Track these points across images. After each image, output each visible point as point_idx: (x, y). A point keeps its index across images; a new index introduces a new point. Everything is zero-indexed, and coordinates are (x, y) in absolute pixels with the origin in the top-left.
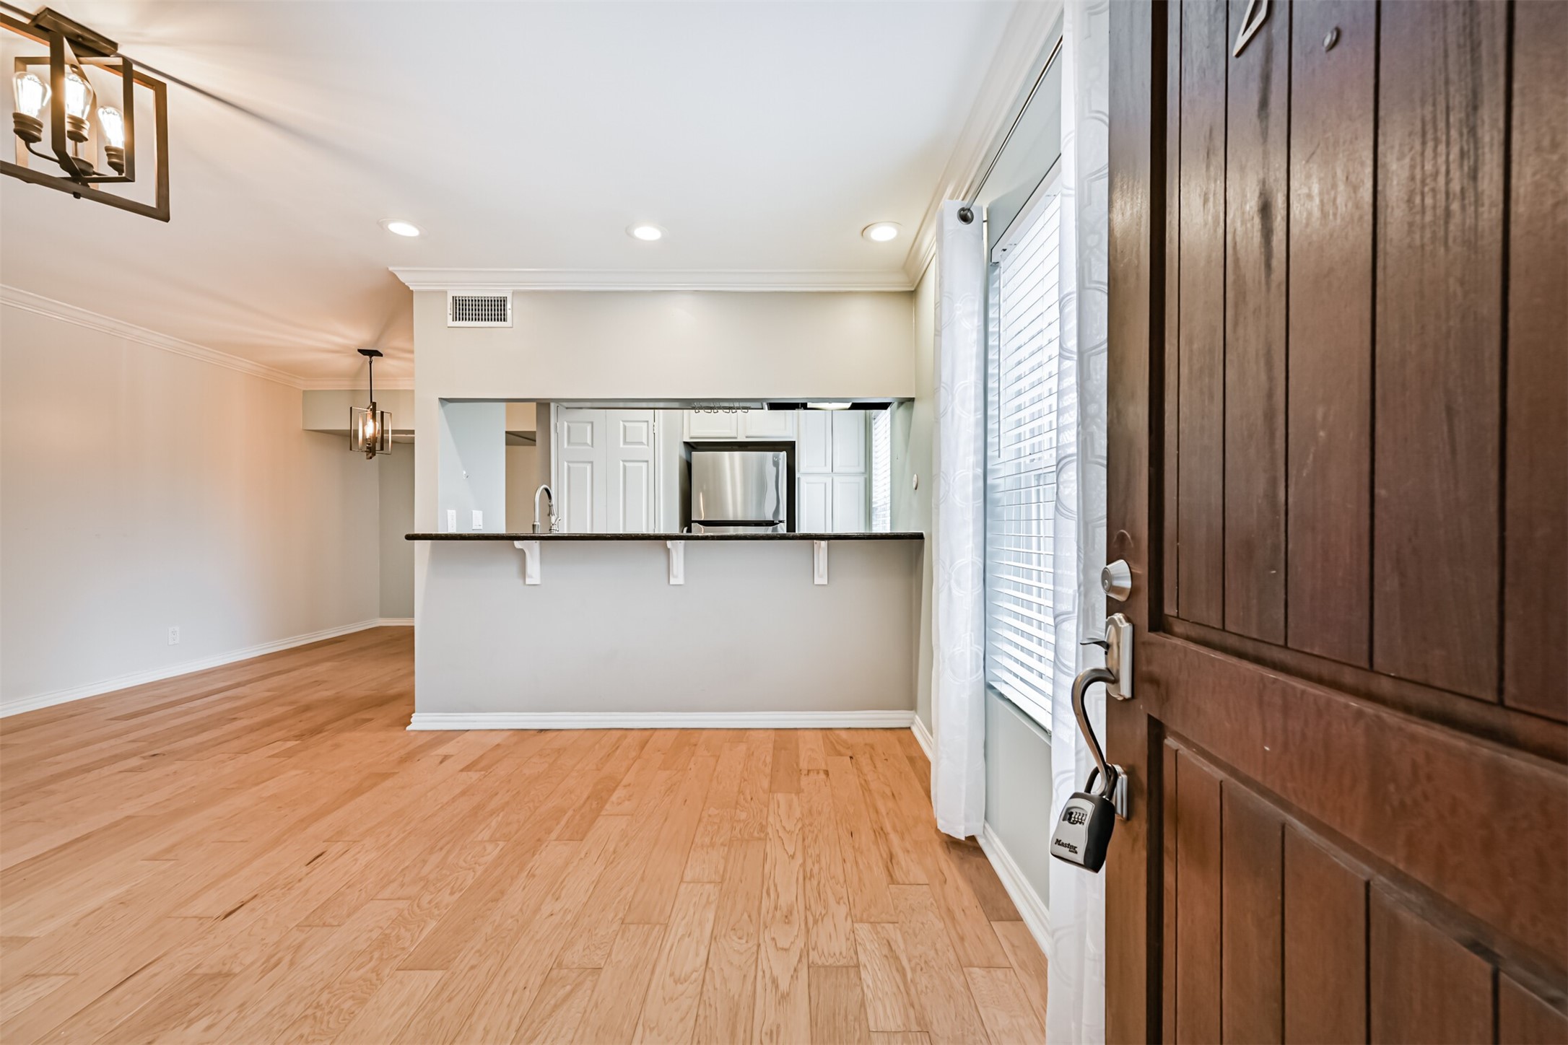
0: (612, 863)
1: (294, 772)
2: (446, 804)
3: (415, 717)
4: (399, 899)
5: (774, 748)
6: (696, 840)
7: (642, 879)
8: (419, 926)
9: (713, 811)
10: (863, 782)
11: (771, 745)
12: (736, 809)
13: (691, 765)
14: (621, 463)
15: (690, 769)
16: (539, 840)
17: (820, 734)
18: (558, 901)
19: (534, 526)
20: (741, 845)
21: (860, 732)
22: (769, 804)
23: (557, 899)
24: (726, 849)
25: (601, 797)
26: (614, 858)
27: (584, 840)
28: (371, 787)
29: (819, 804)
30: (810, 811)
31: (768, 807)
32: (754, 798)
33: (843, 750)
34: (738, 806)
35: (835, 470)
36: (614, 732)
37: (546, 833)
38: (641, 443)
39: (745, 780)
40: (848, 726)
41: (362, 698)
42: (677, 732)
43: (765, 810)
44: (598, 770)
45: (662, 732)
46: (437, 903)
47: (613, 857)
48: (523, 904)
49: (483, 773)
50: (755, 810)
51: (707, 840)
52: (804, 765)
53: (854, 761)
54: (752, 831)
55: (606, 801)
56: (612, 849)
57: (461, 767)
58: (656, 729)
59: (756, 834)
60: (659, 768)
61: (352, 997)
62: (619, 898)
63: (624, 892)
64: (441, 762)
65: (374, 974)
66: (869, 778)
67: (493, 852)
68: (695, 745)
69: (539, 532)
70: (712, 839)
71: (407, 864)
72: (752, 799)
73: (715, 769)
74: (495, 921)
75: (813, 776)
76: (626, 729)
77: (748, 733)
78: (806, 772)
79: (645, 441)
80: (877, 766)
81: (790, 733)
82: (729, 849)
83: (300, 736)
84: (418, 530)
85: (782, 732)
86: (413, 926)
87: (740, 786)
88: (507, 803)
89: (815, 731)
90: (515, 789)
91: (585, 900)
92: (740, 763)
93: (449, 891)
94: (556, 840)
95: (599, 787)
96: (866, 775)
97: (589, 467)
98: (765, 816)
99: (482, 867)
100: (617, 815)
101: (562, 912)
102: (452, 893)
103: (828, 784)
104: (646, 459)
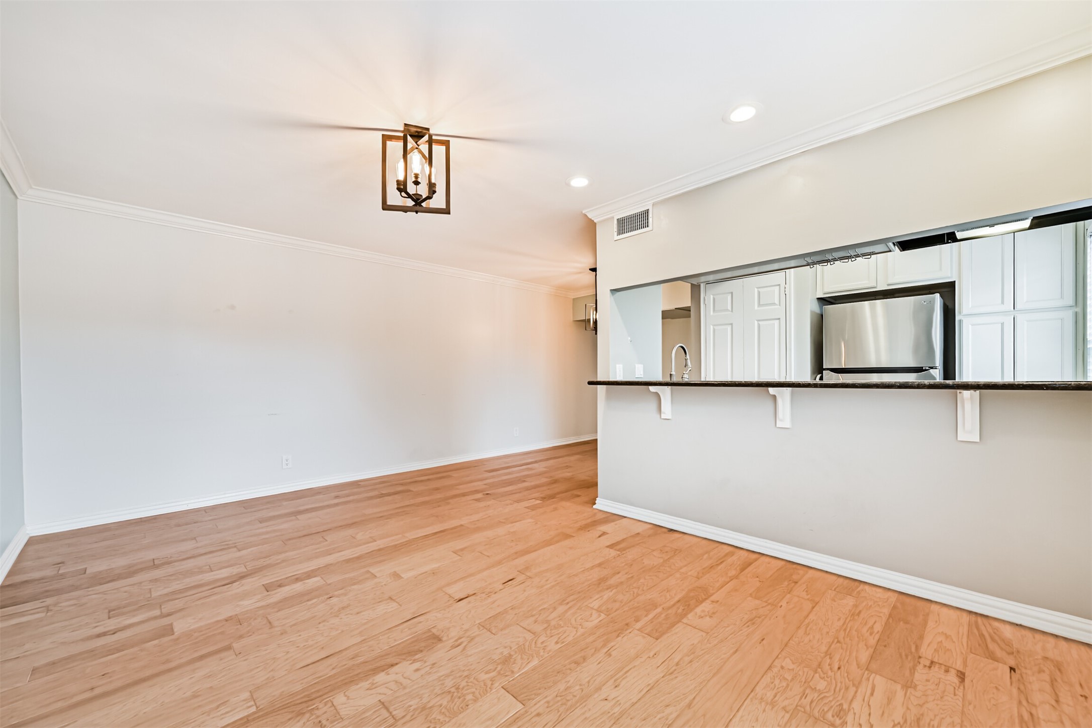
0: (671, 673)
1: (530, 520)
2: (587, 569)
3: (598, 500)
4: (529, 631)
5: (890, 615)
6: (757, 689)
7: (689, 706)
8: (528, 659)
9: (788, 664)
10: (1026, 716)
11: (886, 611)
12: (816, 672)
13: (784, 603)
14: (756, 322)
15: (781, 606)
16: (627, 624)
17: (965, 618)
18: (617, 689)
19: (671, 375)
20: (806, 722)
21: (1038, 636)
22: (860, 683)
23: (616, 687)
24: (787, 716)
25: (689, 605)
26: (675, 670)
27: (659, 640)
28: (558, 542)
29: (935, 716)
30: (918, 720)
31: (857, 688)
32: (842, 668)
33: (999, 653)
34: (819, 670)
35: (1018, 306)
36: (725, 547)
37: (634, 620)
38: (774, 304)
39: (838, 642)
40: (1019, 623)
41: (583, 481)
42: (783, 563)
43: (852, 690)
44: (698, 578)
45: (767, 559)
46: (545, 646)
47: (674, 668)
48: (592, 678)
49: (618, 552)
50: (839, 685)
51: (770, 695)
52: (927, 651)
53: (1015, 676)
54: (826, 709)
55: (691, 610)
56: (676, 660)
57: (608, 544)
58: (763, 554)
59: (829, 716)
60: (751, 595)
61: (473, 693)
62: (662, 715)
63: (668, 710)
64: (600, 537)
65: (491, 682)
66: (1040, 713)
67: (595, 619)
68: (796, 583)
69: (675, 379)
70: (775, 696)
71: (545, 607)
72: (839, 668)
73: (808, 616)
74: (569, 681)
75: (937, 672)
76: (737, 547)
77: (862, 586)
78: (928, 663)
79: (777, 301)
80: (1062, 699)
81: (920, 604)
82: (789, 720)
83: (543, 499)
84: (600, 378)
85: (908, 600)
86: (525, 657)
87: (830, 646)
88: (622, 583)
89: (958, 612)
90: (632, 574)
91: (634, 700)
92: (839, 619)
93: (556, 640)
94: (638, 630)
95: (692, 594)
96: (1035, 706)
97: (729, 328)
98: (850, 698)
99: (582, 630)
100: (695, 628)
101: (614, 701)
102: (557, 643)
103: (960, 693)
104: (778, 317)
